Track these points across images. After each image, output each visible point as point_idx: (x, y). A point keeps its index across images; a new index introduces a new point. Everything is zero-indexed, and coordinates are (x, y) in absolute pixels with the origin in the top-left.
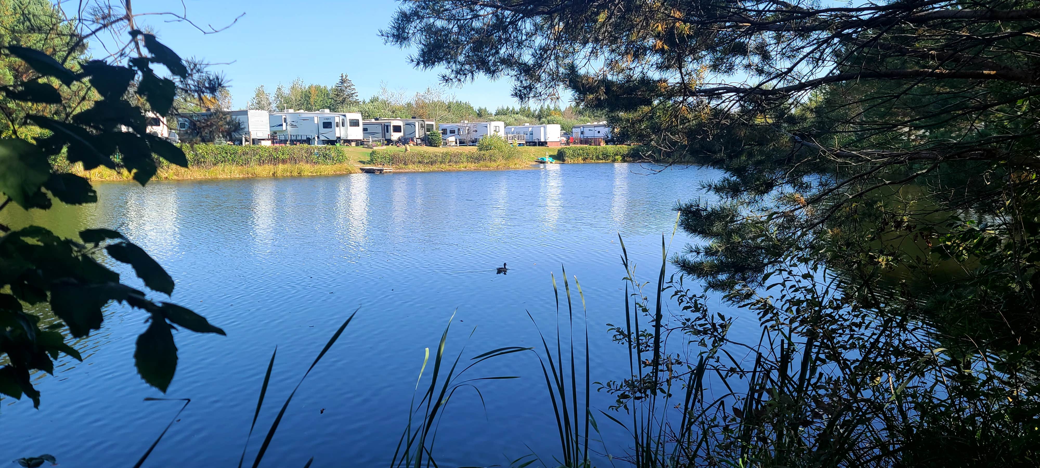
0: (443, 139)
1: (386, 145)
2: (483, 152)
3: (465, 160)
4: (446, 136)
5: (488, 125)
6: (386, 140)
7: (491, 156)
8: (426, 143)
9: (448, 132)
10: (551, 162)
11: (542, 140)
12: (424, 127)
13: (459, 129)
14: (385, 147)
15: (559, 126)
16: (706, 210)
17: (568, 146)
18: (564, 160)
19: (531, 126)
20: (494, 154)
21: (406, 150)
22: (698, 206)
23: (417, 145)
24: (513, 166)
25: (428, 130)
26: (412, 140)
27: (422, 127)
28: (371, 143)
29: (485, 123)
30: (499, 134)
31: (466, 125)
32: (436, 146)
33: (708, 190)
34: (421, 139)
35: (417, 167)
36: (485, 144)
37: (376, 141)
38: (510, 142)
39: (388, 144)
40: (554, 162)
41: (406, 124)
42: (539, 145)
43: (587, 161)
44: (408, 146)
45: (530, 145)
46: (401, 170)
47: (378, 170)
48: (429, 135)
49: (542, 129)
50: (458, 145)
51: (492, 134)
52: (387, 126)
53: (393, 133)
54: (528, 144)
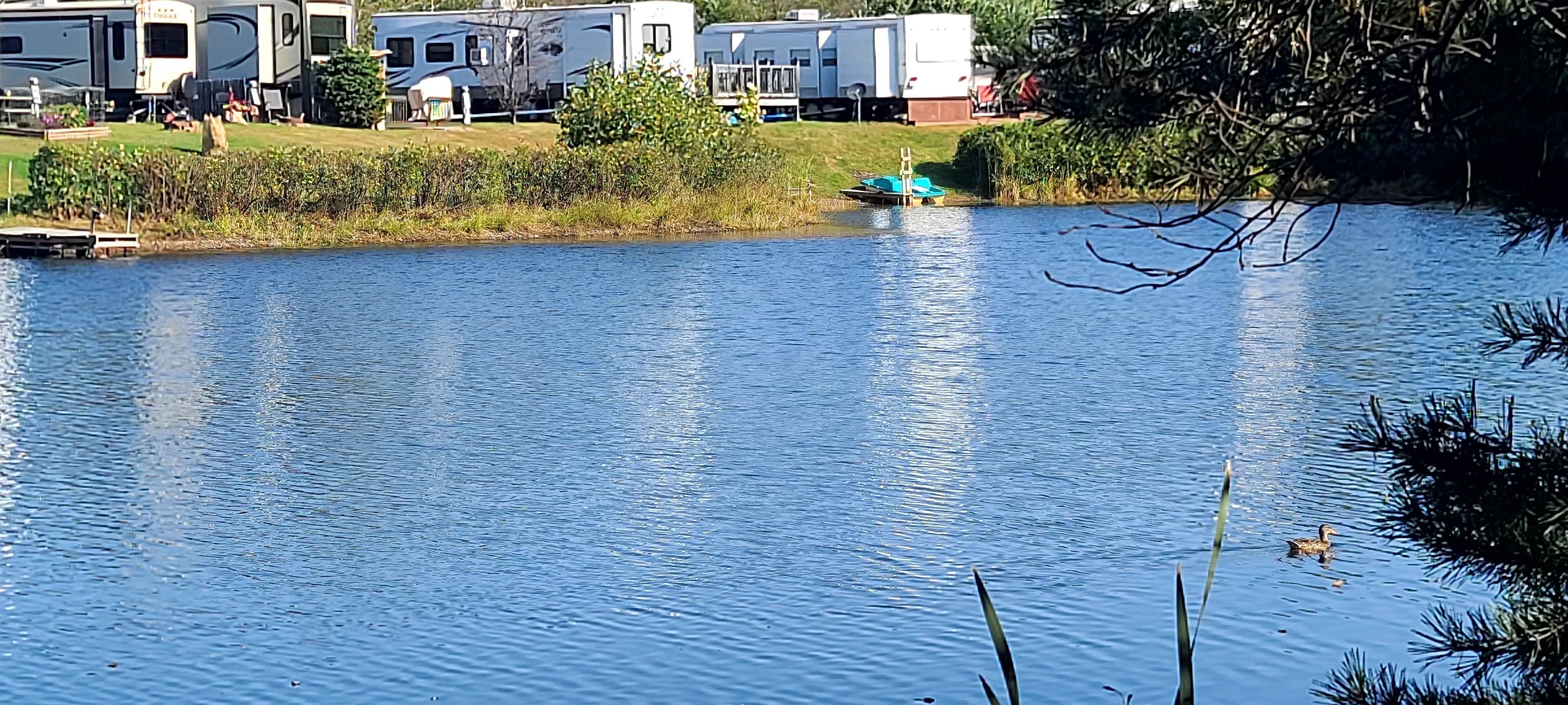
0: (393, 90)
1: (111, 118)
2: (585, 152)
3: (498, 189)
4: (411, 72)
5: (617, 21)
6: (111, 94)
7: (627, 169)
8: (307, 110)
9: (420, 52)
10: (926, 201)
11: (884, 91)
12: (300, 30)
13: (471, 42)
14: (104, 130)
15: (966, 20)
16: (1504, 447)
17: (1009, 122)
18: (988, 190)
19: (826, 21)
20: (643, 162)
21: (209, 143)
22: (1469, 427)
23: (263, 117)
24: (735, 221)
25: (319, 45)
26: (242, 95)
27: (291, 28)
28: (35, 110)
29: (603, 9)
30: (666, 62)
31: (504, 21)
32: (358, 124)
33: (1539, 351)
34: (282, 87)
35: (262, 225)
36: (599, 114)
37: (59, 100)
38: (723, 99)
39: (119, 117)
40: (939, 201)
41: (211, 18)
42: (866, 117)
43: (1107, 192)
44: (216, 122)
45: (821, 118)
46: (179, 243)
47: (68, 242)
48: (322, 70)
49: (882, 36)
50: (468, 116)
51: (633, 65)
52: (119, 28)
53: (144, 62)
54: (813, 110)
